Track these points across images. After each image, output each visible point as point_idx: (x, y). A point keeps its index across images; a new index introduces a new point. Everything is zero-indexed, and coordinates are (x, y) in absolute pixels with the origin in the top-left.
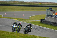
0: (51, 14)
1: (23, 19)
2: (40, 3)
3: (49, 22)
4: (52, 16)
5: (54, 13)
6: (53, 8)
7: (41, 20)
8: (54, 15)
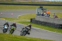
0: (42, 13)
1: (11, 19)
2: (30, 1)
3: (40, 22)
4: (43, 15)
5: (45, 12)
6: (44, 7)
7: (31, 19)
8: (45, 14)
